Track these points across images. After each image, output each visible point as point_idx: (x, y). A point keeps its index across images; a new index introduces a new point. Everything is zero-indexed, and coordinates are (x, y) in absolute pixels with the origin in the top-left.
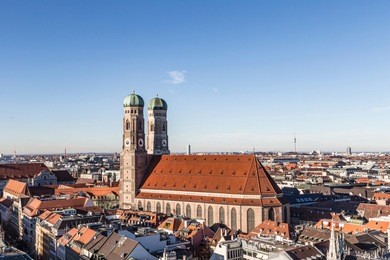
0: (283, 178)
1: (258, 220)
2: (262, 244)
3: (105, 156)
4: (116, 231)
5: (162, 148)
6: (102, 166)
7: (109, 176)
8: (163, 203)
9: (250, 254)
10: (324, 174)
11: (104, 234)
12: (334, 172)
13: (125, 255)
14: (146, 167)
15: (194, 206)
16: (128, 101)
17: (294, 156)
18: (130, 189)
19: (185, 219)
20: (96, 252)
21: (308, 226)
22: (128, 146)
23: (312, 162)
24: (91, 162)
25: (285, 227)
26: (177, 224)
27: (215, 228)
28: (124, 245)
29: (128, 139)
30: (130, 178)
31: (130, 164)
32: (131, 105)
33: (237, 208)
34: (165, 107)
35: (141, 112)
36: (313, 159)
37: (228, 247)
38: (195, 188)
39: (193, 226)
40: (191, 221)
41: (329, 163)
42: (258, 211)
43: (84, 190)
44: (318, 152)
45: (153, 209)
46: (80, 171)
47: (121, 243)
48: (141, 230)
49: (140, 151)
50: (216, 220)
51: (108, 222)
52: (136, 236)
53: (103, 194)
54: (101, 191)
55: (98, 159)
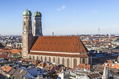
0: (91, 46)
1: (78, 63)
2: (78, 73)
3: (17, 37)
4: (19, 67)
5: (39, 33)
6: (16, 41)
7: (18, 45)
8: (40, 56)
9: (73, 77)
10: (109, 44)
11: (15, 68)
12: (114, 43)
13: (23, 76)
14: (32, 41)
15: (52, 57)
16: (25, 13)
17: (98, 36)
18: (26, 50)
19: (48, 63)
20: (11, 75)
21: (99, 66)
22: (25, 33)
23: (106, 39)
24: (12, 39)
25: (89, 66)
26: (45, 65)
27: (60, 66)
28: (22, 72)
29: (25, 30)
30: (26, 46)
31: (26, 40)
32: (26, 15)
33: (70, 58)
34: (40, 16)
35: (30, 18)
37: (64, 74)
38: (52, 50)
39: (51, 66)
40: (50, 64)
41: (113, 39)
42: (78, 59)
43: (8, 51)
44: (109, 35)
45: (36, 59)
46: (7, 43)
47: (21, 71)
48: (30, 67)
49: (30, 35)
50: (61, 63)
51: (17, 64)
52: (28, 69)
53: (15, 52)
54: (14, 51)
55: (14, 38)
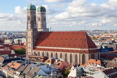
1: (87, 59)
18: (30, 46)
20: (22, 72)
22: (29, 28)
25: (99, 61)
26: (53, 61)
29: (29, 25)
30: (31, 42)
31: (30, 36)
32: (30, 10)
33: (78, 54)
35: (35, 13)
36: (106, 33)
37: (77, 70)
38: (59, 46)
39: (60, 62)
42: (87, 55)
45: (41, 55)
